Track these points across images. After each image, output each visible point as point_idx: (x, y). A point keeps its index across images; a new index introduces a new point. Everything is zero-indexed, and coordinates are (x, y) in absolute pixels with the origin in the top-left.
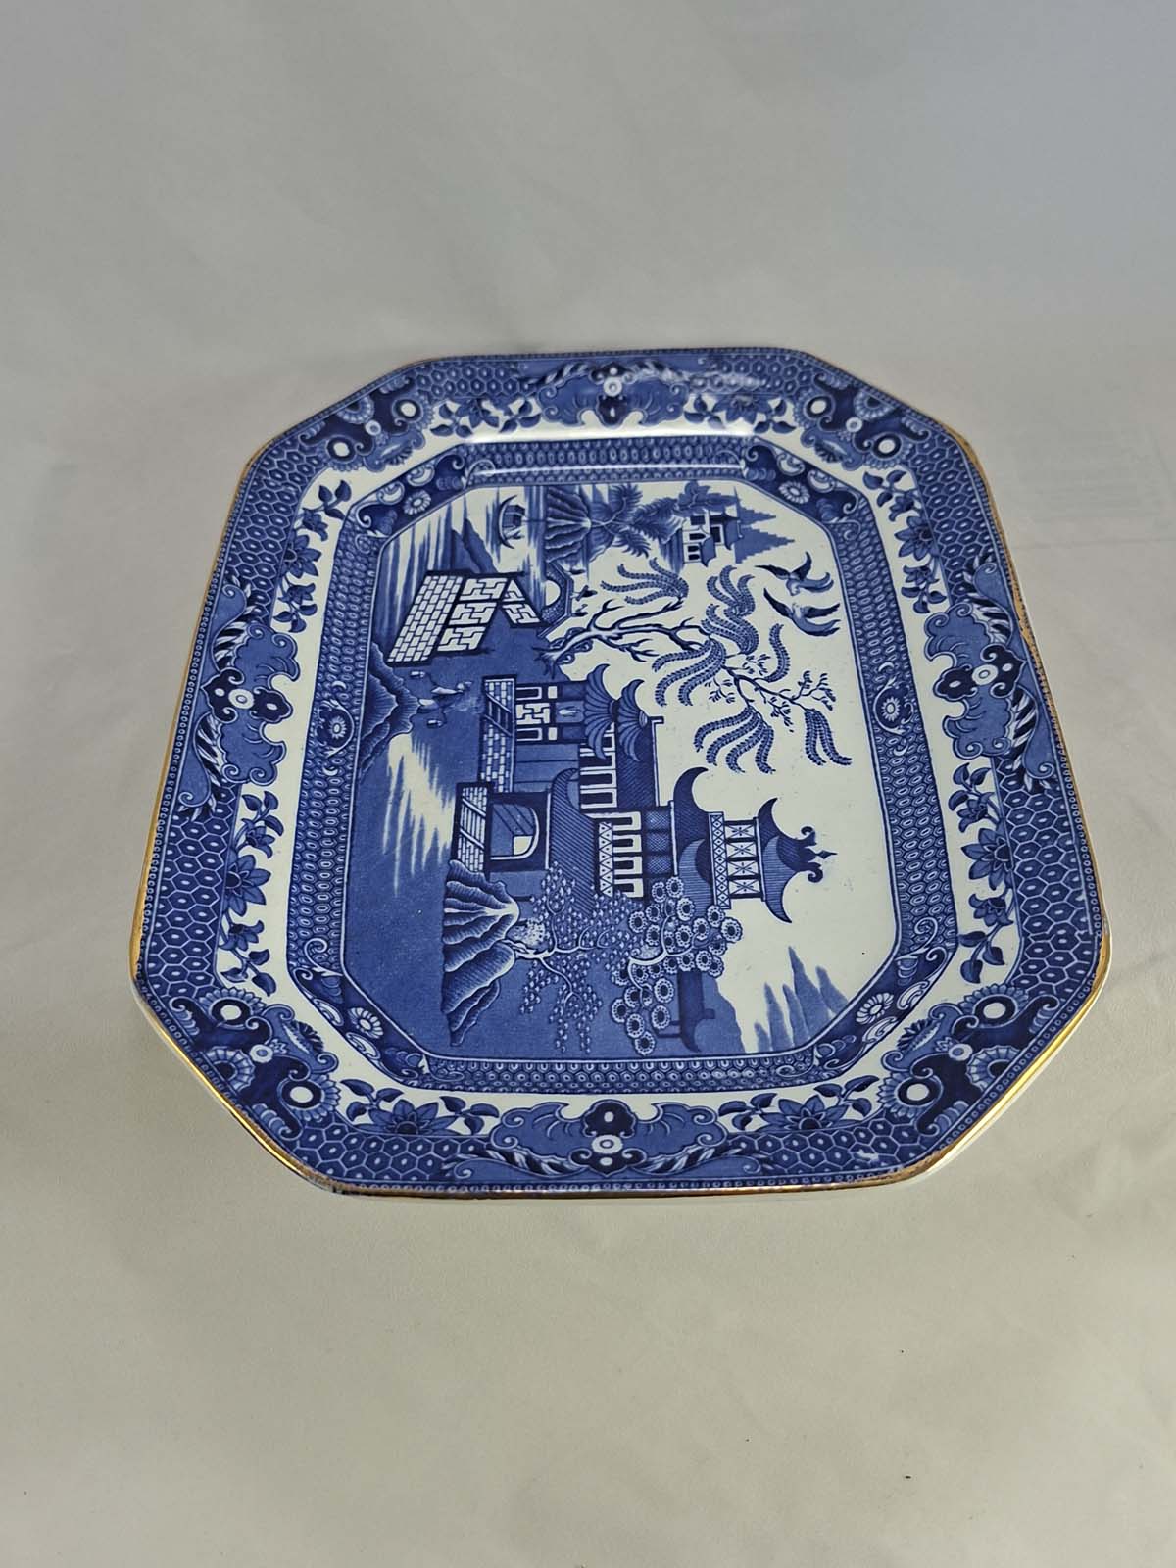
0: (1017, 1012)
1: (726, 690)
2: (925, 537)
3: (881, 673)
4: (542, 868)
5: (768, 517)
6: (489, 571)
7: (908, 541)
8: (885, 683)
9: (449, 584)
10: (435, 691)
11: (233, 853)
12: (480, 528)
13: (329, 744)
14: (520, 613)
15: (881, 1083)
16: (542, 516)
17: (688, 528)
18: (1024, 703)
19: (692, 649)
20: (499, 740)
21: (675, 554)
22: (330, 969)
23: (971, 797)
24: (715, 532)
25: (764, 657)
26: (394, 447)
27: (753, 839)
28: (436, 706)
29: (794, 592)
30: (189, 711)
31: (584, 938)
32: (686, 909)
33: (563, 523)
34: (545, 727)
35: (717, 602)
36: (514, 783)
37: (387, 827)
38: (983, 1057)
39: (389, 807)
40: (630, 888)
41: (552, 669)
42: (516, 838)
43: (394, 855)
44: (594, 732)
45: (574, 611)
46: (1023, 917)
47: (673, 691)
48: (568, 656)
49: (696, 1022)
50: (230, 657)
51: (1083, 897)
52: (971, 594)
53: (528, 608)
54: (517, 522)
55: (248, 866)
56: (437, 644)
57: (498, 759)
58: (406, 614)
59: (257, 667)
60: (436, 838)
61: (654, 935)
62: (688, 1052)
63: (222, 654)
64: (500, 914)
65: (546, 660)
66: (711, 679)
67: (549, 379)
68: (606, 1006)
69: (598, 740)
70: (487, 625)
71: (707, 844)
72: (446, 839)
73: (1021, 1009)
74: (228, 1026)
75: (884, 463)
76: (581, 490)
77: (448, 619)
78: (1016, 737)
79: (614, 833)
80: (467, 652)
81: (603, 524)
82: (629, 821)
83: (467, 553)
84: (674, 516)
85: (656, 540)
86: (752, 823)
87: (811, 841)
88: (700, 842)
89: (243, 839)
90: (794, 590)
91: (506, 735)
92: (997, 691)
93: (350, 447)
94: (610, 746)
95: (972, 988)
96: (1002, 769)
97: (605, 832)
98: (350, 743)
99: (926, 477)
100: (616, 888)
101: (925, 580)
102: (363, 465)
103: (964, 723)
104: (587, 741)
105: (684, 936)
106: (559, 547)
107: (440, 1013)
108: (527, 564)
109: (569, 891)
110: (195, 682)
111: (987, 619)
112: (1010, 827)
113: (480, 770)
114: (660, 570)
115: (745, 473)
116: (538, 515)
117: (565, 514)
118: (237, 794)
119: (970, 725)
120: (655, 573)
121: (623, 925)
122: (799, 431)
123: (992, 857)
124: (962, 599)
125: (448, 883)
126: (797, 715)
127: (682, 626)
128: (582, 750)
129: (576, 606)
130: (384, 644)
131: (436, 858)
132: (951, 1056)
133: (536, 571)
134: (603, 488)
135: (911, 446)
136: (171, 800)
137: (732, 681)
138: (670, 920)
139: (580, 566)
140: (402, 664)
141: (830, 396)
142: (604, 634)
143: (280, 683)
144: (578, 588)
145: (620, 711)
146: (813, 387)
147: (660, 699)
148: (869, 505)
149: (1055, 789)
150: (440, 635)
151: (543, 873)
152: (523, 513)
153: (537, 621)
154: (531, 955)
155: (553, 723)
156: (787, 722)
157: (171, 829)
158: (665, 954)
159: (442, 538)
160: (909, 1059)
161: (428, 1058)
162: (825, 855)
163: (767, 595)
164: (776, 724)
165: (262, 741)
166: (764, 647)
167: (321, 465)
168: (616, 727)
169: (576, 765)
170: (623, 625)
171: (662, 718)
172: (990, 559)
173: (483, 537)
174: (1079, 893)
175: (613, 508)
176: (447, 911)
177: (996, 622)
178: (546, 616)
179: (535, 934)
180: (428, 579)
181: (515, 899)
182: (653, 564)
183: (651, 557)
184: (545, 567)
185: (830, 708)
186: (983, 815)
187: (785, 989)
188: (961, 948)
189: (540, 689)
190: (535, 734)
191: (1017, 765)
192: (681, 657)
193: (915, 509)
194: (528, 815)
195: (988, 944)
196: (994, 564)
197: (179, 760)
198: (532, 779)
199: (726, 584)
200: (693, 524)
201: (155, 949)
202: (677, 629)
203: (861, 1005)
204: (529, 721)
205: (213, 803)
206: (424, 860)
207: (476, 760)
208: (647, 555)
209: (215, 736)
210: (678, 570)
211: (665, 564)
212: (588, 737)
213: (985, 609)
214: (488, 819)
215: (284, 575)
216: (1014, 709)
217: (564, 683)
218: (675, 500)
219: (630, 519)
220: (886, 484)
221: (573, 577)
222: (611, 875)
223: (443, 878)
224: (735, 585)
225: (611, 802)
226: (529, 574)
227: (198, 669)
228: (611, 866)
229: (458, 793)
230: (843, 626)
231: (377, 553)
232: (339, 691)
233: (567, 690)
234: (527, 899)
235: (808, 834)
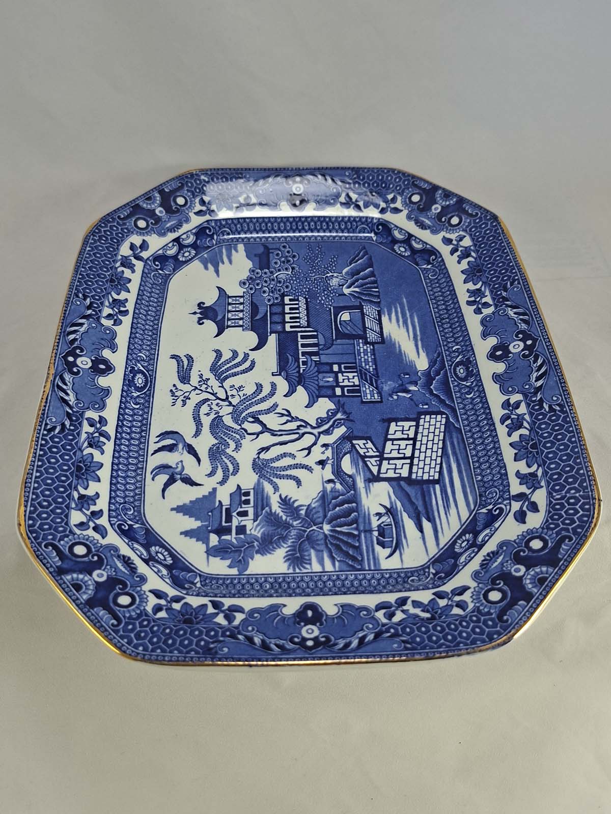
0: (134, 220)
1: (234, 392)
2: (81, 468)
3: (139, 404)
4: (334, 307)
5: (187, 533)
6: (394, 483)
7: (94, 471)
8: (138, 396)
9: (420, 474)
10: (410, 395)
11: (484, 281)
12: (409, 525)
13: (463, 361)
14: (367, 449)
15: (193, 211)
16: (363, 535)
17: (248, 523)
18: (72, 337)
19: (253, 418)
20: (366, 365)
21: (260, 497)
22: (425, 268)
23: (117, 310)
24: (229, 519)
25: (208, 414)
26: (495, 565)
27: (229, 319)
28: (407, 385)
29: (180, 463)
30: (538, 324)
31: (312, 281)
32: (264, 292)
33: (344, 529)
34: (340, 371)
35: (234, 454)
36: (354, 344)
37: (417, 324)
38: (153, 206)
39: (418, 333)
40: (290, 300)
41: (340, 407)
42: (349, 319)
43: (409, 312)
44: (312, 368)
45: (330, 448)
46: (116, 255)
47: (266, 390)
48: (331, 414)
49: (263, 253)
50: (534, 363)
51: (88, 249)
52: (70, 411)
53: (362, 452)
54: (382, 531)
55: (475, 280)
56: (417, 426)
57: (364, 355)
58: (444, 448)
59: (517, 368)
60: (390, 319)
61: (280, 282)
62: (267, 244)
63: (540, 362)
64: (352, 289)
65: (345, 413)
66: (242, 398)
67: (371, 637)
68: (301, 258)
69: (309, 365)
70: (387, 440)
71: (252, 318)
72: (385, 319)
73: (132, 220)
74: (453, 214)
75: (87, 540)
76: (334, 565)
77: (414, 445)
78: (84, 324)
79: (299, 322)
80: (396, 420)
81: (314, 528)
82: (291, 327)
83: (414, 500)
84: (259, 535)
85: (273, 511)
86: (228, 327)
87: (200, 319)
88: (256, 318)
89: (483, 289)
90: (180, 466)
91: (362, 367)
92: (82, 351)
93: (530, 549)
94: (303, 361)
95: (147, 238)
96: (97, 314)
97: (304, 322)
98: (451, 365)
99: (61, 513)
100: (298, 300)
101: (93, 438)
102: (515, 541)
103: (106, 345)
104: (316, 364)
105: (266, 282)
106: (346, 505)
107: (372, 255)
108: (367, 489)
109: (320, 298)
110: (544, 339)
111: (69, 392)
112: (105, 289)
113: (374, 349)
114: (271, 482)
115: (198, 579)
116: (365, 537)
117: (345, 539)
118: (495, 304)
119: (103, 342)
120: (275, 480)
121: (294, 286)
122: (146, 587)
123: (118, 282)
124: (77, 412)
125: (379, 300)
126: (194, 380)
127: (258, 434)
128: (318, 359)
129: (329, 453)
130: (452, 427)
131: (388, 311)
132: (164, 211)
133: (360, 483)
134: (316, 567)
135: (62, 542)
136: (523, 283)
137: (230, 397)
138: (272, 288)
139: (329, 487)
140: (437, 413)
141: (112, 605)
142: (309, 429)
143: (500, 367)
144: (328, 467)
145: (297, 379)
146: (124, 617)
147: (274, 386)
148: (110, 517)
149: (78, 291)
150: (416, 433)
151: (334, 305)
152: (378, 539)
153: (354, 442)
154: (335, 275)
155: (336, 373)
156: (201, 376)
157: (516, 272)
158: (275, 276)
159: (436, 514)
160: (180, 217)
161: (373, 241)
162: (195, 313)
163: (199, 460)
164: (208, 374)
165: (495, 334)
166: (206, 421)
167: (546, 526)
168: (300, 371)
169: (321, 352)
170: (297, 436)
171: (273, 375)
172: (49, 427)
173: (405, 515)
174: (89, 251)
175: (307, 545)
176: (377, 290)
177: (64, 387)
178: (348, 446)
179: (334, 282)
180: (437, 477)
181: (345, 295)
182: (276, 488)
183: (277, 494)
184: (354, 486)
185: (174, 385)
186: (114, 300)
187: (223, 263)
188: (145, 258)
189: (346, 394)
190: (345, 368)
191: (89, 312)
192: (260, 412)
193: (79, 493)
194: (344, 329)
195: (134, 253)
196: (48, 422)
197: (530, 300)
198: (345, 346)
199: (226, 470)
200: (245, 526)
201: (496, 230)
202: (262, 432)
203: (192, 258)
204: (351, 375)
205: (504, 294)
206: (393, 310)
207: (377, 355)
208: (280, 496)
209: (519, 321)
210: (259, 481)
211: (268, 488)
212: (315, 366)
213: (66, 398)
214: (365, 328)
215: (530, 431)
216: (78, 337)
217: (332, 397)
218: (257, 552)
219: (293, 532)
220: (92, 524)
221: (333, 477)
222: (300, 305)
223: (382, 302)
224: (220, 468)
225: (301, 336)
226: (365, 481)
227: (547, 346)
228: (300, 309)
229: (383, 340)
230: (153, 438)
231: (481, 496)
232: (468, 392)
233: (329, 392)
234: (339, 295)
235: (201, 322)
